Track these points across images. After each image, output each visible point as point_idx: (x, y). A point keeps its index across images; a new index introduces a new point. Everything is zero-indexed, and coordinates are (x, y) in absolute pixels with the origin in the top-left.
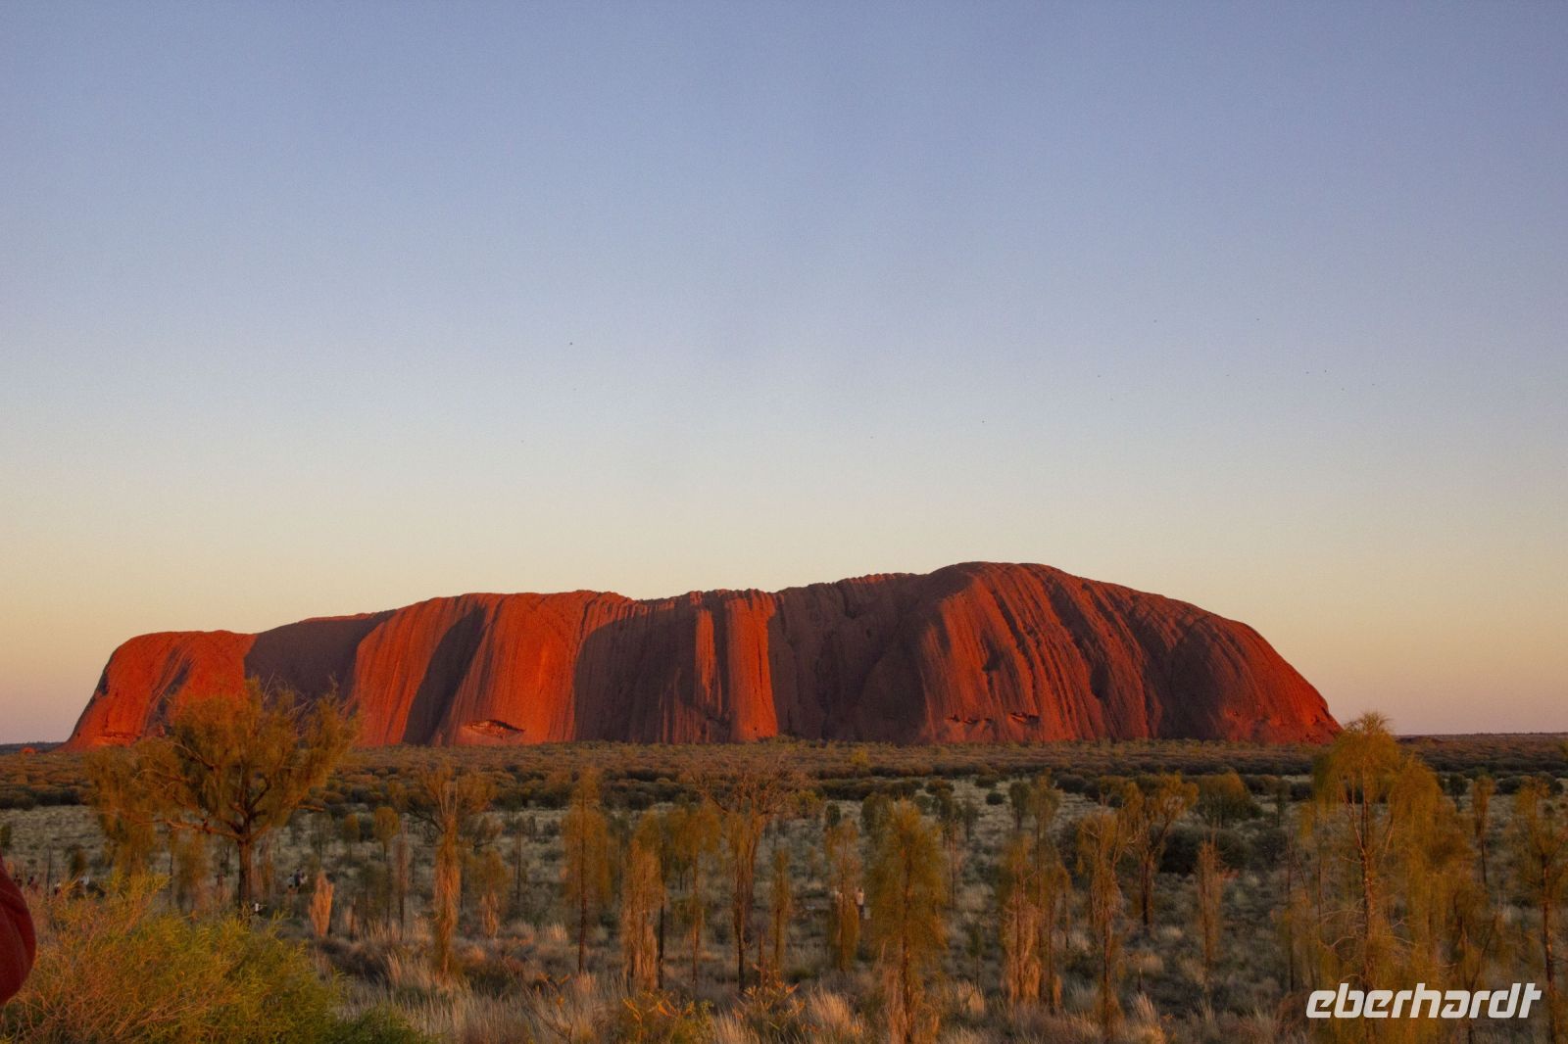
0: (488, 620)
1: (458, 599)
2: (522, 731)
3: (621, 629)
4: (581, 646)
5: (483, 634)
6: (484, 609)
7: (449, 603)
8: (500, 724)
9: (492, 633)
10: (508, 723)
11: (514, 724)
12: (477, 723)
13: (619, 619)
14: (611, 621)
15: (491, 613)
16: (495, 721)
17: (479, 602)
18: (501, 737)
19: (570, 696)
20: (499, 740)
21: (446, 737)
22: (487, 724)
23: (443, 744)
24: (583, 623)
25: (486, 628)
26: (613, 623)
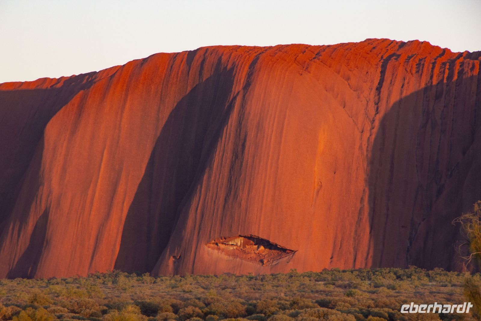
0: (238, 87)
1: (191, 55)
2: (293, 252)
3: (438, 97)
4: (377, 123)
5: (231, 107)
6: (232, 69)
7: (178, 62)
8: (260, 242)
9: (243, 106)
10: (271, 241)
11: (281, 243)
12: (225, 239)
13: (435, 82)
14: (423, 85)
15: (241, 78)
16: (250, 238)
17: (224, 59)
18: (262, 261)
19: (362, 200)
20: (259, 265)
21: (179, 261)
22: (239, 241)
23: (176, 271)
24: (379, 89)
25: (235, 98)
26: (426, 89)
